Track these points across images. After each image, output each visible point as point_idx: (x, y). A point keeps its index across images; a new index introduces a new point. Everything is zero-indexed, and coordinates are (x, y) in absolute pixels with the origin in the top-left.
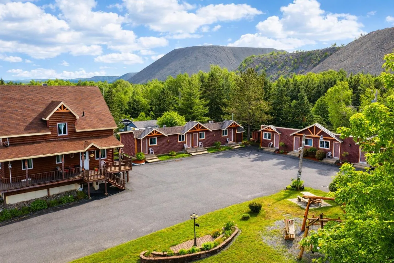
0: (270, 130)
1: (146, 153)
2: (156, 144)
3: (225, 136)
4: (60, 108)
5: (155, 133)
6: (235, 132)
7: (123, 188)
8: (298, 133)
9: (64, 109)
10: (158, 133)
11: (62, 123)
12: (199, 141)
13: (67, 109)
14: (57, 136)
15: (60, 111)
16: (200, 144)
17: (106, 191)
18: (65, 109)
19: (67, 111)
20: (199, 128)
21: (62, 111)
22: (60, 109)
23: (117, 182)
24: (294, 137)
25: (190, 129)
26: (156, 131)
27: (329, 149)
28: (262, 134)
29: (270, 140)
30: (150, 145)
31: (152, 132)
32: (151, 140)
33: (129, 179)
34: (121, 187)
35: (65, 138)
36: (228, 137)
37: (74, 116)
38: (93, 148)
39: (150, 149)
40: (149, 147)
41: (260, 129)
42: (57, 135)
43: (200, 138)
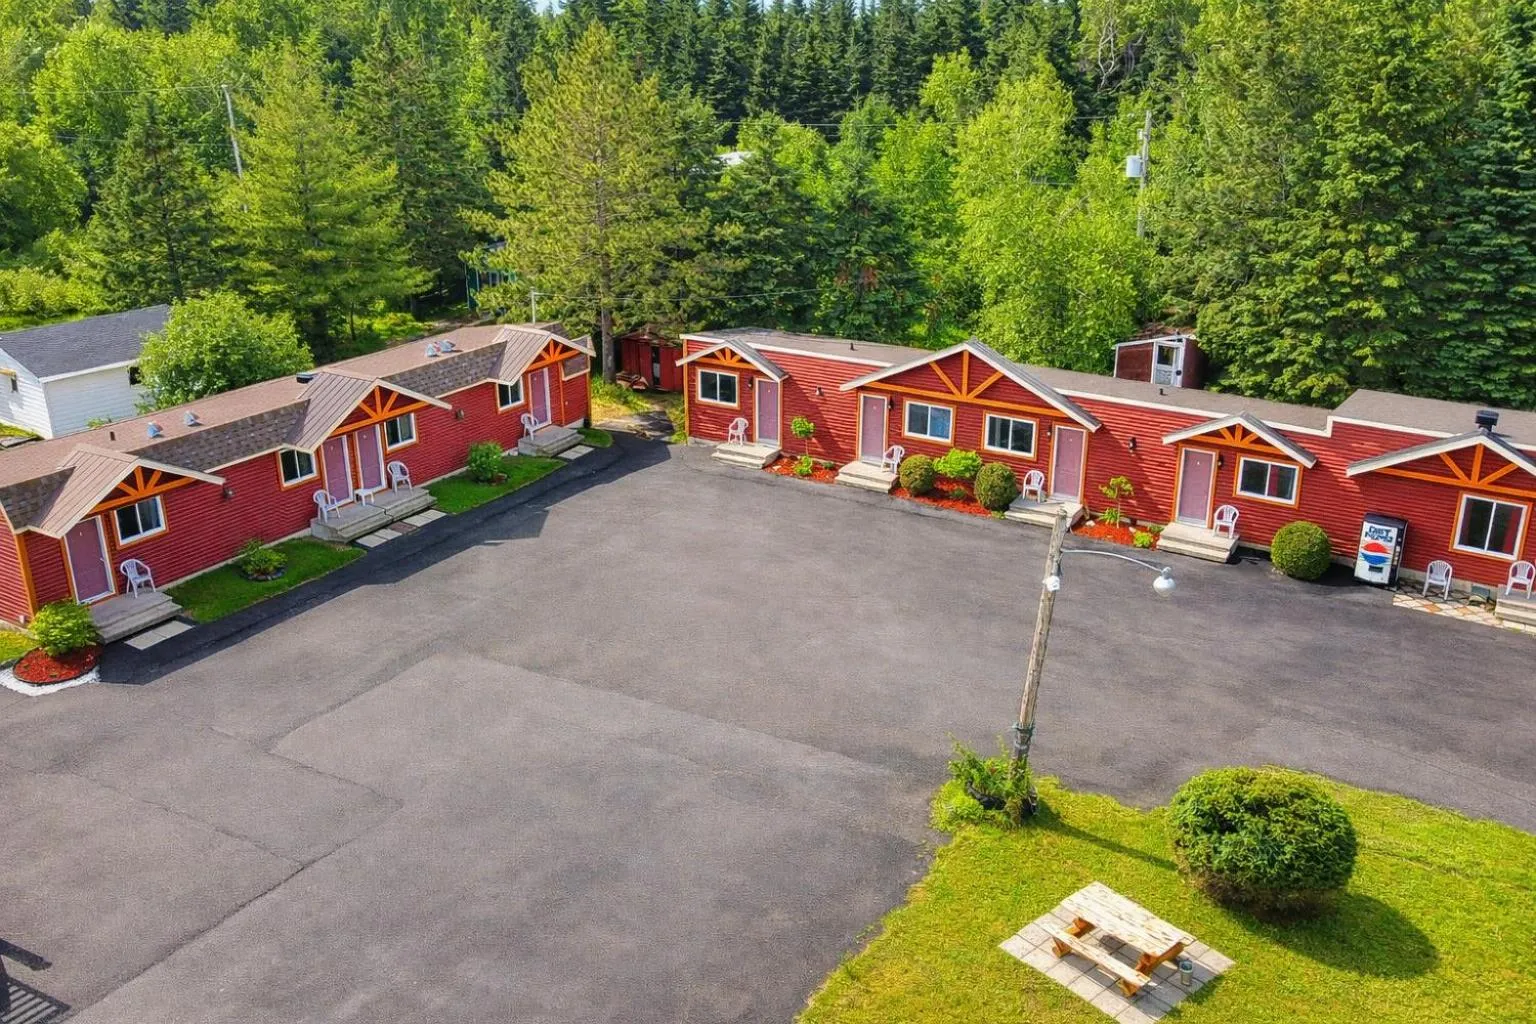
0: (733, 363)
1: (106, 588)
2: (163, 528)
3: (511, 405)
6: (558, 377)
8: (881, 381)
10: (166, 477)
12: (388, 458)
16: (397, 476)
20: (383, 405)
24: (862, 396)
25: (340, 421)
26: (148, 473)
27: (1031, 455)
28: (692, 381)
29: (735, 405)
30: (122, 543)
36: (525, 409)
39: (128, 563)
40: (118, 555)
41: (681, 356)
43: (391, 444)
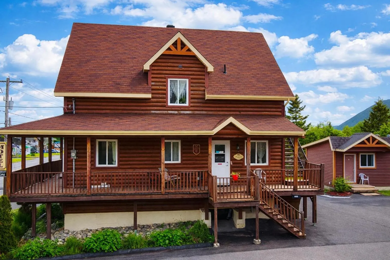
1: (353, 180)
2: (374, 167)
4: (175, 44)
5: (373, 142)
7: (301, 234)
9: (182, 48)
10: (379, 143)
11: (178, 80)
13: (189, 50)
14: (165, 106)
15: (174, 52)
17: (257, 235)
18: (185, 49)
19: (188, 53)
21: (179, 52)
22: (173, 48)
23: (289, 218)
26: (374, 139)
30: (361, 167)
31: (366, 139)
32: (363, 158)
33: (318, 219)
34: (295, 229)
35: (182, 112)
37: (204, 67)
38: (232, 131)
39: (362, 175)
40: (359, 170)
42: (166, 102)
